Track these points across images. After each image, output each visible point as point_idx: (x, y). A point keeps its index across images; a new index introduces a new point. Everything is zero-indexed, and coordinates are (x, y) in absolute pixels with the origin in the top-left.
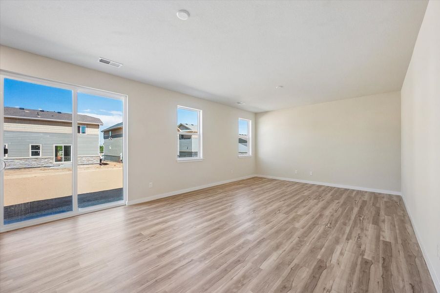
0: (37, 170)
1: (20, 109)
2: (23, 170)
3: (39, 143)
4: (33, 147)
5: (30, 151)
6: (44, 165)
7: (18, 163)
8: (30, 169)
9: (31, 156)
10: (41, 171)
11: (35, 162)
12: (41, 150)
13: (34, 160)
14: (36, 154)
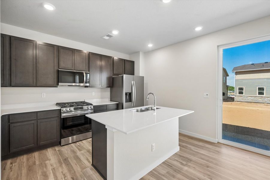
0: (262, 105)
1: (252, 64)
2: (253, 103)
3: (263, 86)
4: (260, 89)
5: (258, 91)
6: (267, 102)
7: (250, 99)
8: (257, 104)
9: (258, 95)
10: (265, 106)
11: (260, 99)
12: (265, 91)
13: (260, 97)
14: (261, 93)
